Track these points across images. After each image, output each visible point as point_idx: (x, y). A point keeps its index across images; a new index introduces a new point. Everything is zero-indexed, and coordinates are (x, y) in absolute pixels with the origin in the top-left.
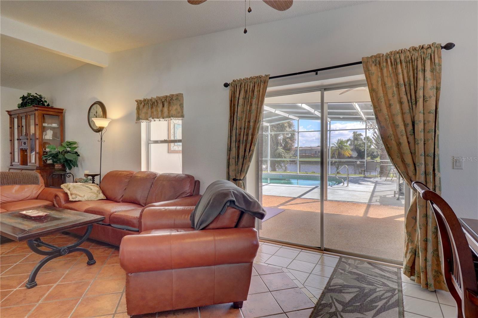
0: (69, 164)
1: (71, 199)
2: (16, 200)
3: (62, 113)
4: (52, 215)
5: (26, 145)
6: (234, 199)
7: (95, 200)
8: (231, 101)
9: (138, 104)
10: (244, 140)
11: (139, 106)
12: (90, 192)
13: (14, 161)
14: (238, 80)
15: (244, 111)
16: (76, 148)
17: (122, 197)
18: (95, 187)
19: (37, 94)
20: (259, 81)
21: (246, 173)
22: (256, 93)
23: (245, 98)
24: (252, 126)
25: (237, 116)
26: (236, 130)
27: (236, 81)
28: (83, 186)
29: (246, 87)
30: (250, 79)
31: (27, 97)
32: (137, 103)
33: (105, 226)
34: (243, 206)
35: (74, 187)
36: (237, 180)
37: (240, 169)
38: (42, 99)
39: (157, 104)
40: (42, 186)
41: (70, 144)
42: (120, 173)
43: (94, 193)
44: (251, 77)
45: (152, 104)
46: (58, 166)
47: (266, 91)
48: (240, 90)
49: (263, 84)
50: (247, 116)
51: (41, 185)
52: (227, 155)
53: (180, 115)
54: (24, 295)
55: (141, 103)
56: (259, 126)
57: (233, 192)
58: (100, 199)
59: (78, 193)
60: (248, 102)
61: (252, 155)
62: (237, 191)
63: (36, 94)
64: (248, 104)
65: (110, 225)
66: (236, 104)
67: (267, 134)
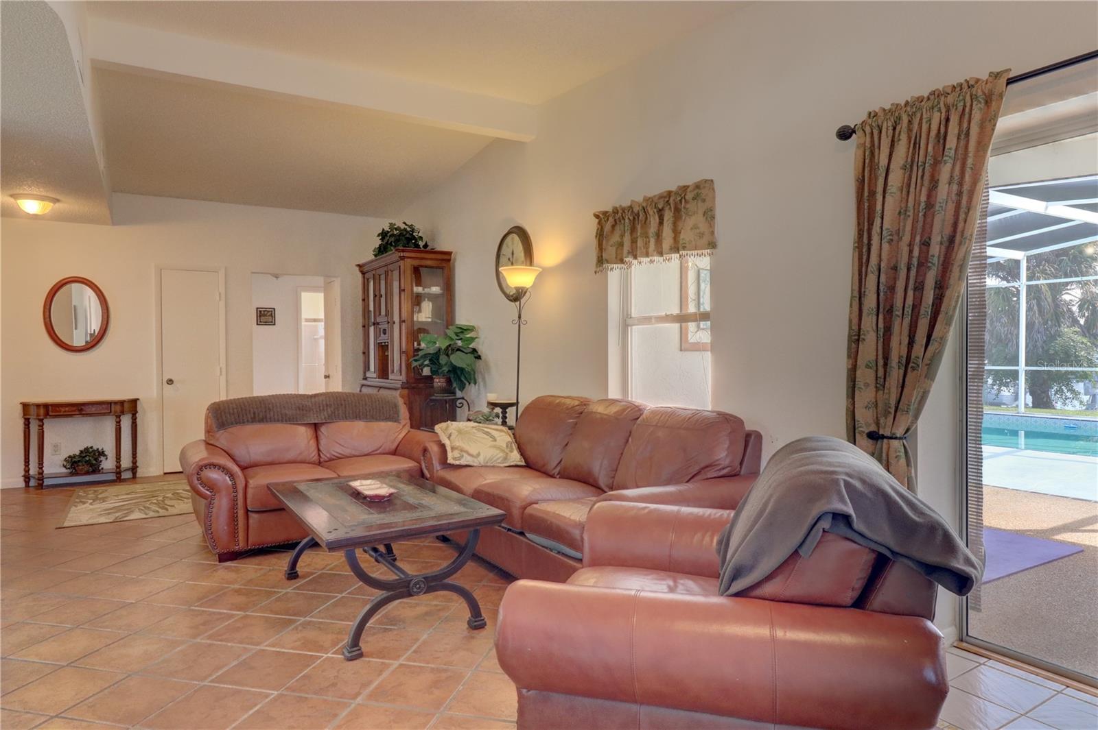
0: (460, 377)
1: (450, 461)
2: (357, 454)
3: (449, 260)
4: (403, 495)
5: (387, 335)
6: (849, 510)
7: (502, 465)
8: (861, 182)
9: (599, 223)
10: (906, 305)
11: (602, 227)
12: (491, 447)
13: (369, 369)
14: (884, 110)
15: (906, 211)
16: (473, 339)
17: (558, 464)
18: (503, 434)
19: (406, 225)
20: (964, 99)
21: (916, 417)
22: (952, 142)
23: (909, 167)
24: (936, 259)
25: (882, 227)
26: (877, 273)
27: (881, 114)
28: (478, 429)
29: (916, 126)
30: (932, 97)
31: (388, 232)
32: (597, 220)
33: (514, 534)
34: (886, 536)
35: (460, 432)
36: (883, 437)
37: (893, 402)
38: (414, 234)
39: (646, 218)
40: (404, 426)
41: (463, 330)
42: (557, 401)
43: (498, 448)
44: (933, 93)
45: (634, 218)
46: (439, 382)
47: (993, 130)
48: (893, 141)
49: (981, 109)
50: (920, 224)
51: (403, 422)
52: (849, 356)
53: (704, 241)
54: (336, 674)
55: (608, 219)
56: (965, 257)
57: (847, 484)
58: (512, 464)
59: (466, 447)
60: (923, 176)
61: (938, 355)
62: (863, 481)
63: (405, 223)
64: (922, 185)
65: (522, 534)
66: (880, 189)
67: (1017, 288)
